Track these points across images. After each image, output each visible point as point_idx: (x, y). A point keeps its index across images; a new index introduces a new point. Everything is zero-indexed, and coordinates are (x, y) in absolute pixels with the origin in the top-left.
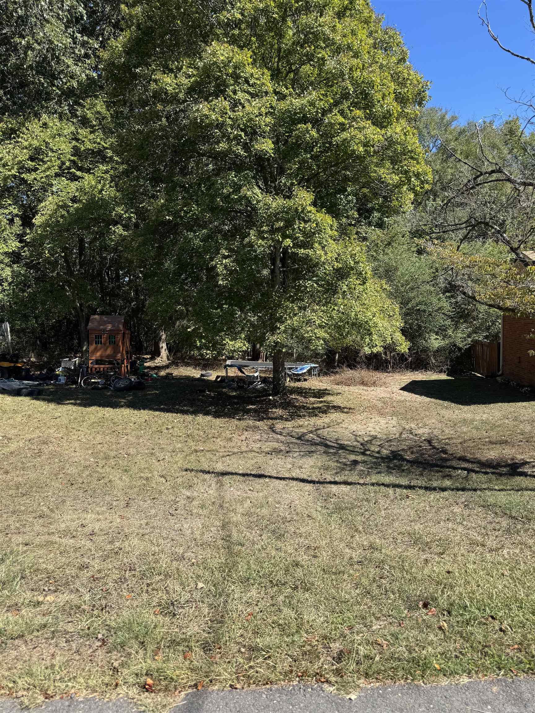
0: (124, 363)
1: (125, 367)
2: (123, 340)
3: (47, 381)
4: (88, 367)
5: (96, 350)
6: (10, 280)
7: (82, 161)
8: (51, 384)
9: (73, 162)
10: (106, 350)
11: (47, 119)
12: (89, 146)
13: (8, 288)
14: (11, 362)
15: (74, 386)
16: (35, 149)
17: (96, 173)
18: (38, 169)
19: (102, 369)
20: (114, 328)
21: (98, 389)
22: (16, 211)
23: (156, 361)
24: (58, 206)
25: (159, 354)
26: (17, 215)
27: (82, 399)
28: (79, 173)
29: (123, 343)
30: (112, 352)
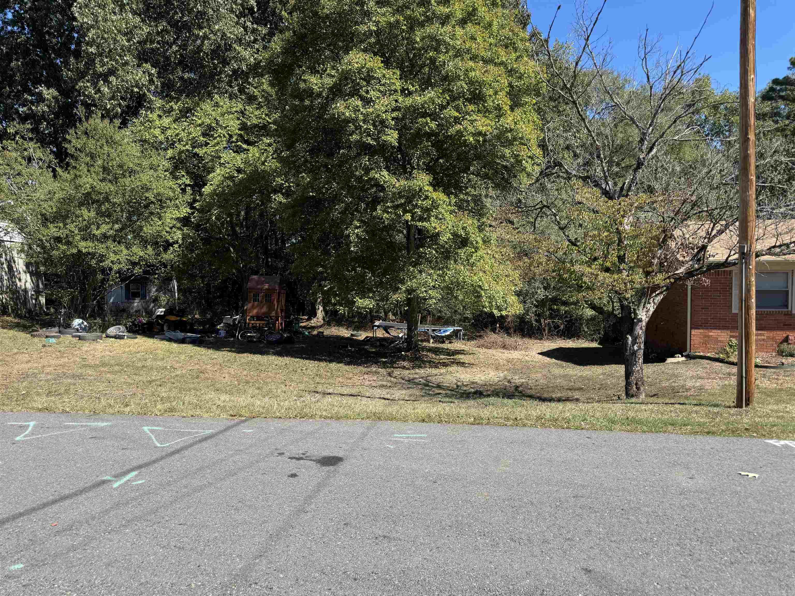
0: (278, 320)
1: (280, 323)
2: (279, 299)
3: (209, 334)
4: (246, 323)
5: (253, 308)
6: (180, 242)
7: (248, 135)
8: (212, 337)
9: (240, 135)
10: (261, 308)
11: (219, 98)
12: (255, 121)
13: (178, 249)
14: (177, 316)
15: (232, 339)
16: (207, 126)
17: (260, 146)
18: (209, 144)
19: (258, 325)
20: (271, 288)
21: (252, 341)
22: (188, 182)
23: (312, 321)
24: (225, 177)
25: (315, 315)
26: (189, 185)
27: (237, 348)
28: (245, 146)
29: (278, 302)
30: (267, 310)
